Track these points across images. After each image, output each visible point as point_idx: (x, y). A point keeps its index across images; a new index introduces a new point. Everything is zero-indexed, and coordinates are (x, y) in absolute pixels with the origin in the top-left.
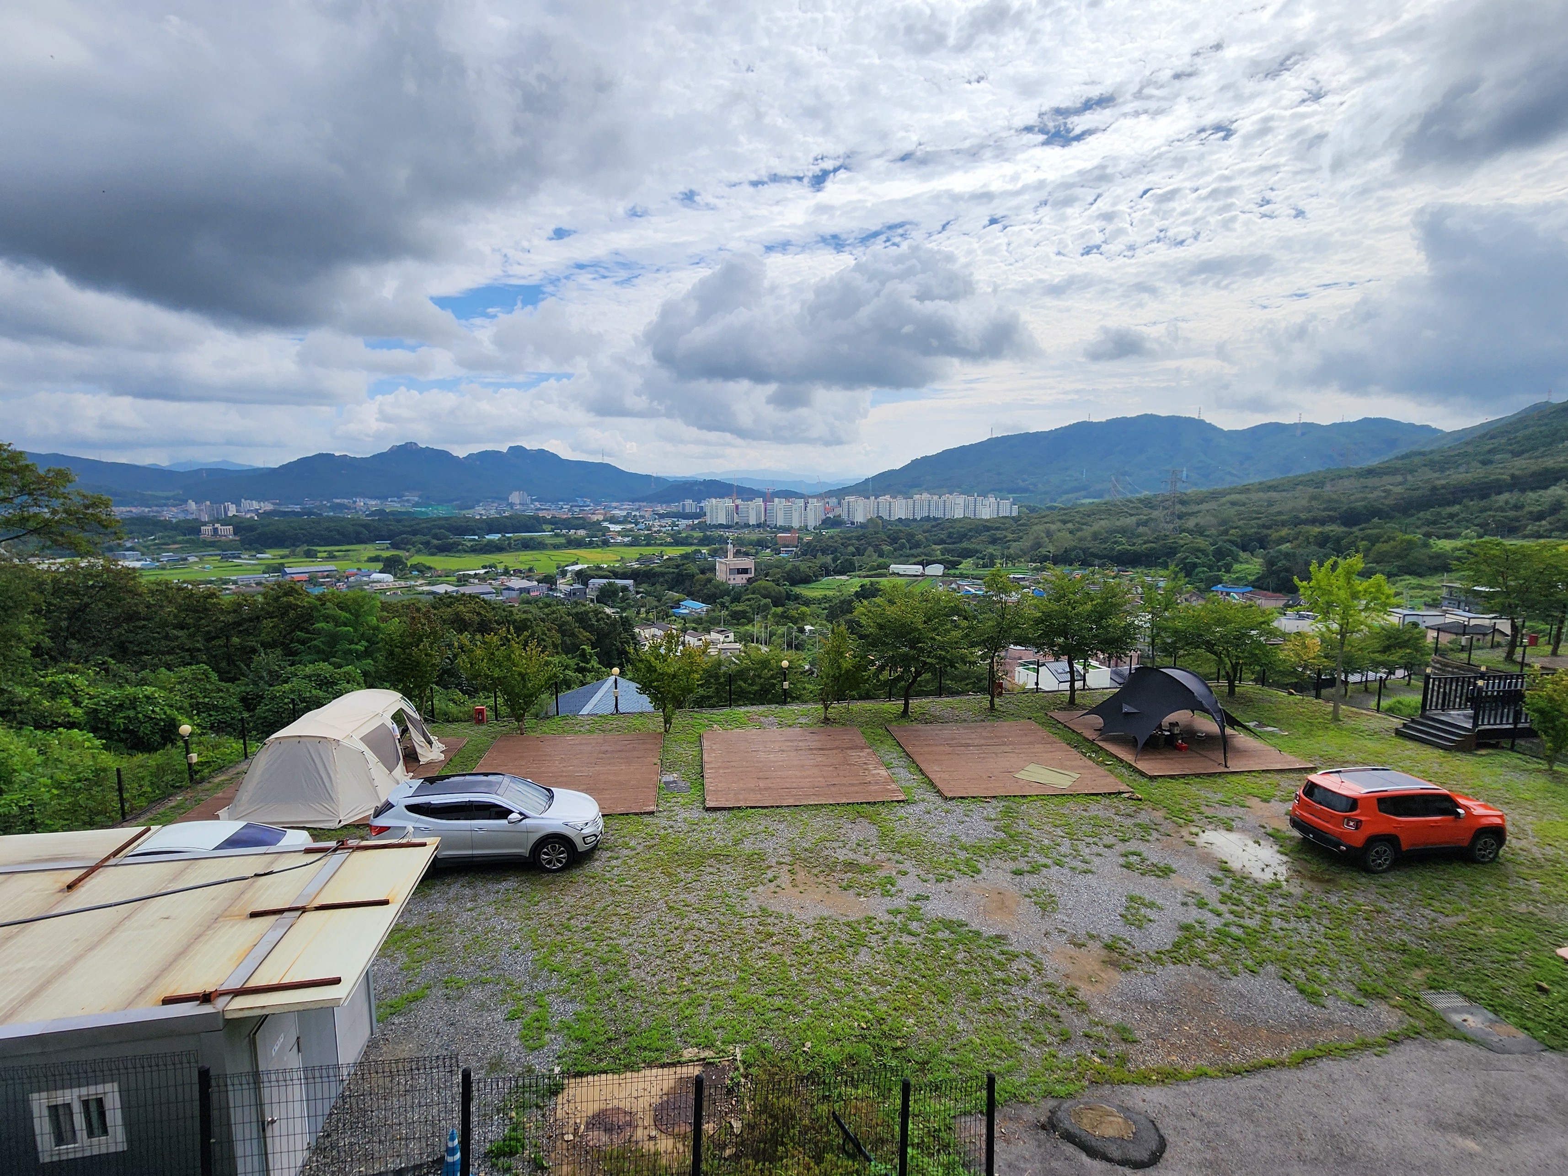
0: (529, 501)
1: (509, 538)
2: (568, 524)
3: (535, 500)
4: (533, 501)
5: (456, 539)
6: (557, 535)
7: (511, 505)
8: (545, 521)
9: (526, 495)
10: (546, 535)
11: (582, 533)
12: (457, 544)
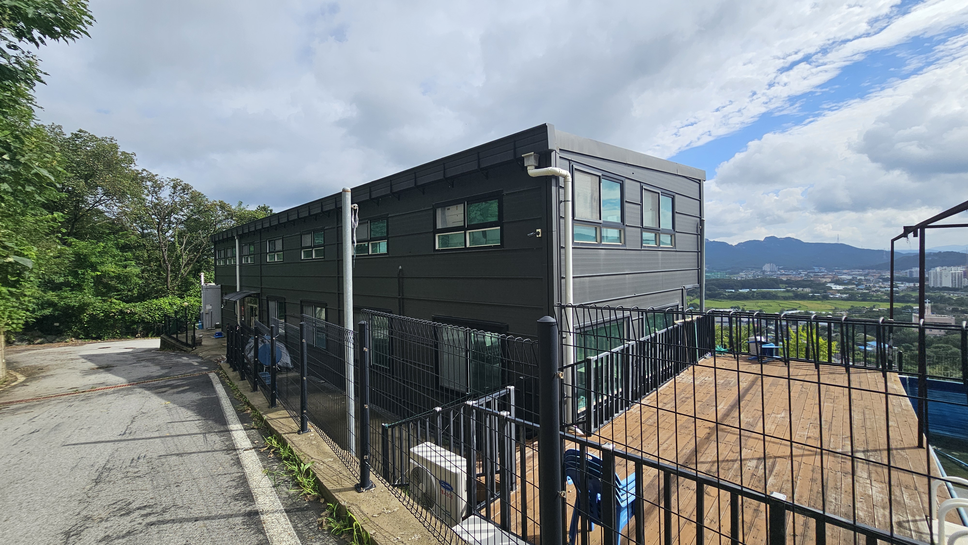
0: (776, 269)
1: (754, 292)
2: (799, 284)
3: (781, 269)
4: (779, 269)
5: (721, 291)
6: (788, 291)
7: (764, 272)
8: (782, 282)
9: (774, 266)
10: (781, 291)
11: (807, 290)
12: (720, 294)
